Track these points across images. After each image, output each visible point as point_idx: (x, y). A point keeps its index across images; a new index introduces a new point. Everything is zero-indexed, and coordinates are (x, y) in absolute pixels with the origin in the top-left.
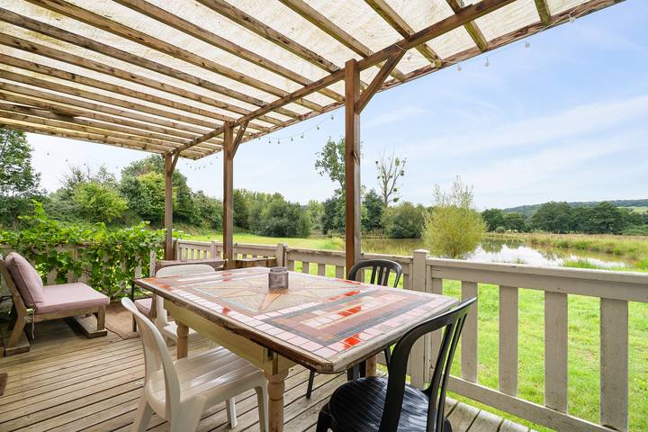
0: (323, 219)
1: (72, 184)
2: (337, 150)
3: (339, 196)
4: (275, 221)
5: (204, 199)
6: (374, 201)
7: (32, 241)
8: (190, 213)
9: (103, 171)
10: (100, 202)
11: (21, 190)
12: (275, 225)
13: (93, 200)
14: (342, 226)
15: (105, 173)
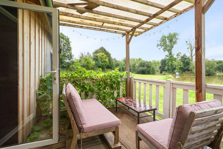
0: (160, 67)
1: (81, 58)
2: (167, 39)
3: (167, 58)
4: (141, 68)
5: (116, 61)
6: (186, 59)
7: (76, 77)
8: (112, 66)
9: (88, 53)
10: (88, 63)
11: (70, 60)
12: (141, 70)
13: (86, 62)
14: (169, 70)
15: (89, 54)
